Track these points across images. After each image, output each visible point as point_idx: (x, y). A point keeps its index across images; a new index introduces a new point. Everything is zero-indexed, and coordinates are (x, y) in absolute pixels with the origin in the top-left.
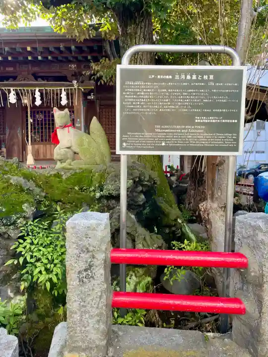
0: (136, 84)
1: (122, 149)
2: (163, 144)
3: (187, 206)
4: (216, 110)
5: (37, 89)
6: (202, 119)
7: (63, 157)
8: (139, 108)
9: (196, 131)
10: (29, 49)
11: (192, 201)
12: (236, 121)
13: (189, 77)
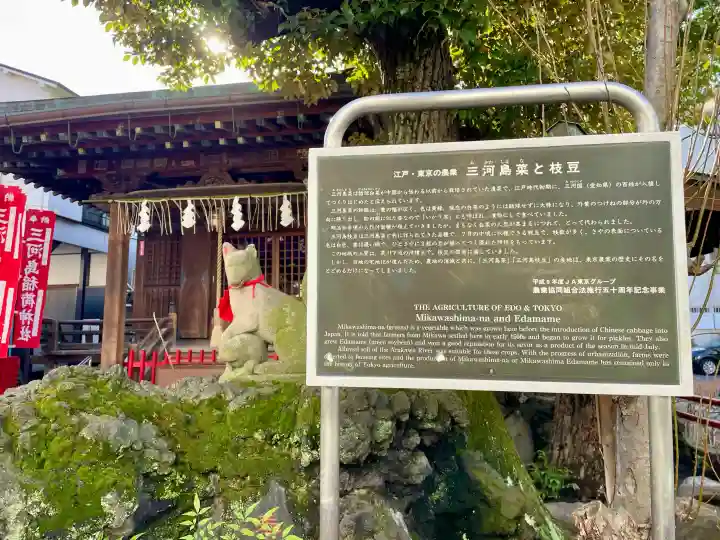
0: (361, 194)
1: (323, 369)
2: (440, 358)
3: (556, 452)
4: (595, 259)
5: (236, 199)
6: (552, 285)
7: (236, 355)
8: (369, 258)
9: (536, 319)
10: (218, 125)
11: (569, 441)
12: (662, 290)
13: (505, 170)
